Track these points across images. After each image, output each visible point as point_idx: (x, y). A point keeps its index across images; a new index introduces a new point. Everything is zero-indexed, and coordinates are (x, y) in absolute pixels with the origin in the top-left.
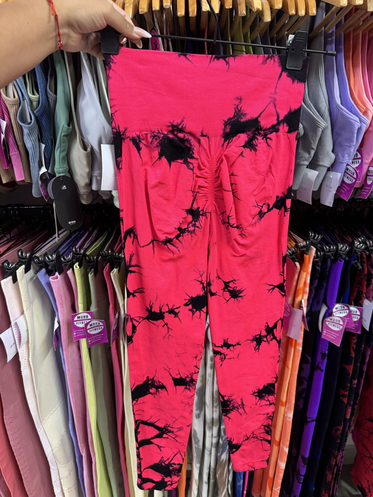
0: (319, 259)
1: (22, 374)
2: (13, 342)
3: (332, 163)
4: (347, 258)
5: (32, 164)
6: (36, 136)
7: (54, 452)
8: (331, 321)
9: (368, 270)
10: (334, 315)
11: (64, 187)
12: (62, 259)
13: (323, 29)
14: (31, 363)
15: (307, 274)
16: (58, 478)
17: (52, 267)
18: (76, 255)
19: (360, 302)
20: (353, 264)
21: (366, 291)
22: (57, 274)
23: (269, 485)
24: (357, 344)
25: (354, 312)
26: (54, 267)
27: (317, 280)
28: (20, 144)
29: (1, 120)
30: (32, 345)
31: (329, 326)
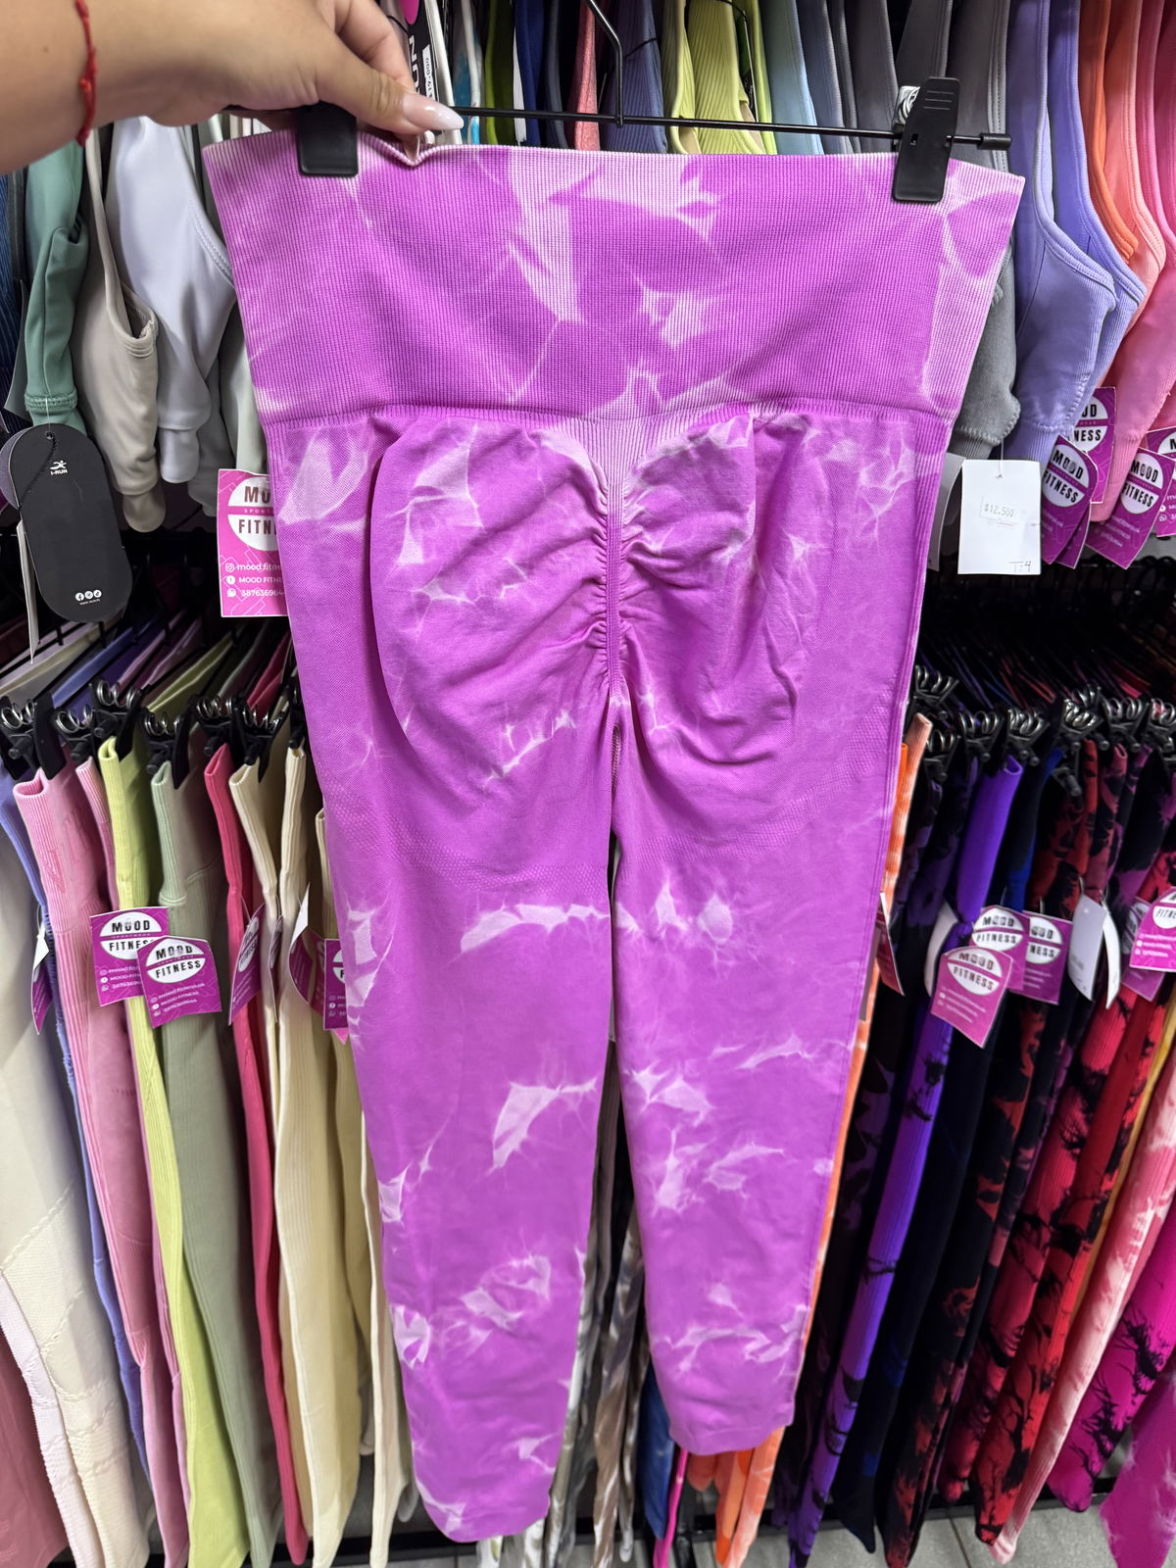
0: (942, 756)
3: (1009, 429)
4: (1036, 759)
7: (44, 1355)
8: (965, 961)
9: (1100, 800)
10: (974, 944)
11: (59, 468)
12: (59, 723)
16: (60, 1431)
17: (23, 749)
18: (106, 712)
19: (1067, 901)
20: (1055, 776)
21: (1089, 865)
22: (40, 773)
24: (1043, 1037)
25: (1043, 935)
26: (30, 749)
27: (929, 826)
31: (957, 977)
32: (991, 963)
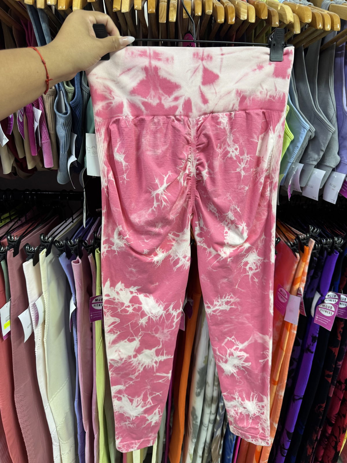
0: (317, 250)
1: (35, 353)
2: (30, 322)
4: (342, 250)
5: (63, 152)
6: (70, 126)
7: (58, 429)
8: (324, 307)
10: (326, 302)
12: (83, 243)
13: (335, 43)
14: (45, 343)
15: (306, 264)
16: (59, 454)
18: (97, 241)
22: (78, 258)
23: (256, 459)
24: (343, 329)
25: (343, 300)
26: (76, 251)
27: (313, 269)
28: (52, 132)
29: (35, 109)
30: (48, 326)
31: (321, 312)
32: (331, 307)
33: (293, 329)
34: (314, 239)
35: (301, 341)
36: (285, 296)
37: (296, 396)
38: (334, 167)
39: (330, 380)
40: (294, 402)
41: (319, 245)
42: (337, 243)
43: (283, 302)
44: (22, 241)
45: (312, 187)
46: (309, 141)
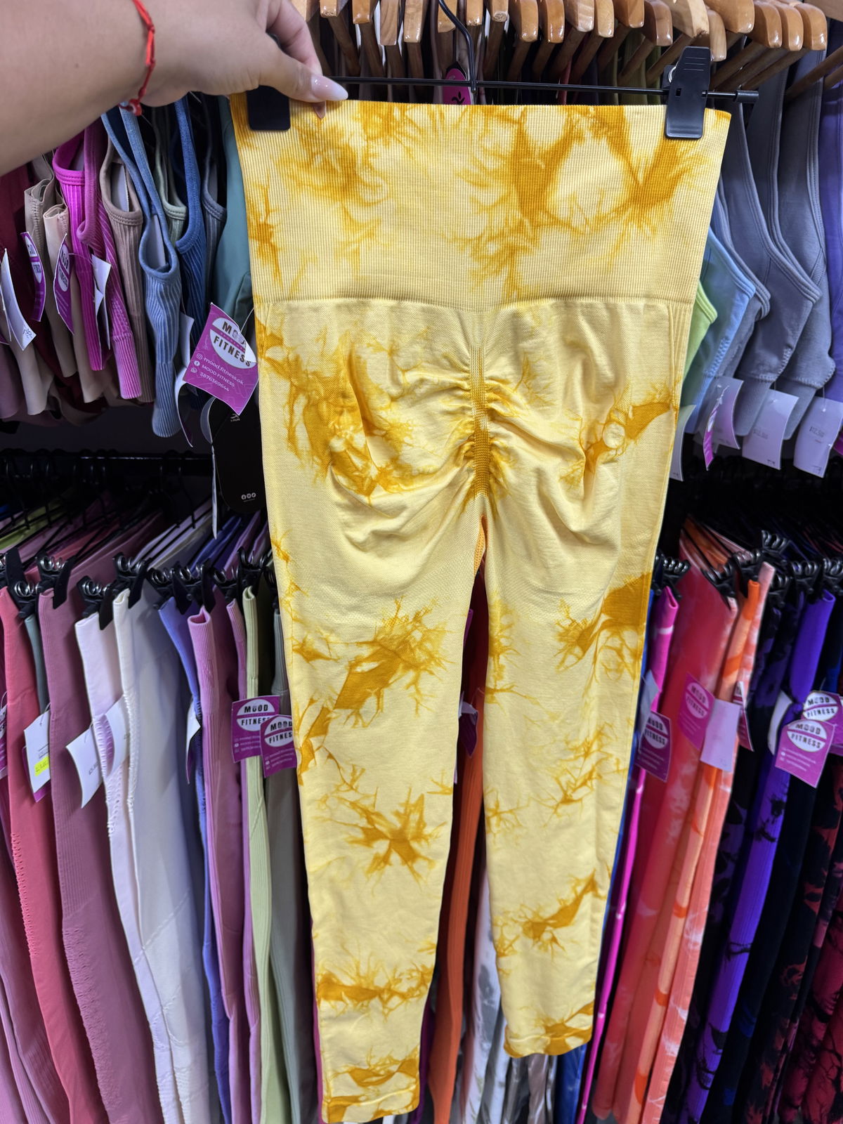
0: (780, 591)
1: (108, 834)
2: (94, 761)
3: (828, 378)
5: (162, 361)
6: (176, 298)
7: (165, 1012)
8: (800, 729)
10: (805, 717)
12: (215, 576)
13: (821, 80)
14: (130, 810)
15: (753, 623)
16: (170, 1068)
17: (194, 594)
18: (247, 570)
22: (203, 610)
23: (636, 1092)
26: (197, 595)
27: (771, 638)
28: (136, 314)
29: (96, 260)
30: (136, 769)
31: (794, 741)
32: (819, 729)
33: (723, 783)
34: (773, 564)
35: (743, 813)
36: (704, 701)
37: (734, 944)
38: (820, 386)
39: (816, 907)
40: (729, 959)
41: (787, 579)
42: (831, 573)
43: (699, 716)
44: (73, 571)
45: (765, 436)
46: (756, 323)
